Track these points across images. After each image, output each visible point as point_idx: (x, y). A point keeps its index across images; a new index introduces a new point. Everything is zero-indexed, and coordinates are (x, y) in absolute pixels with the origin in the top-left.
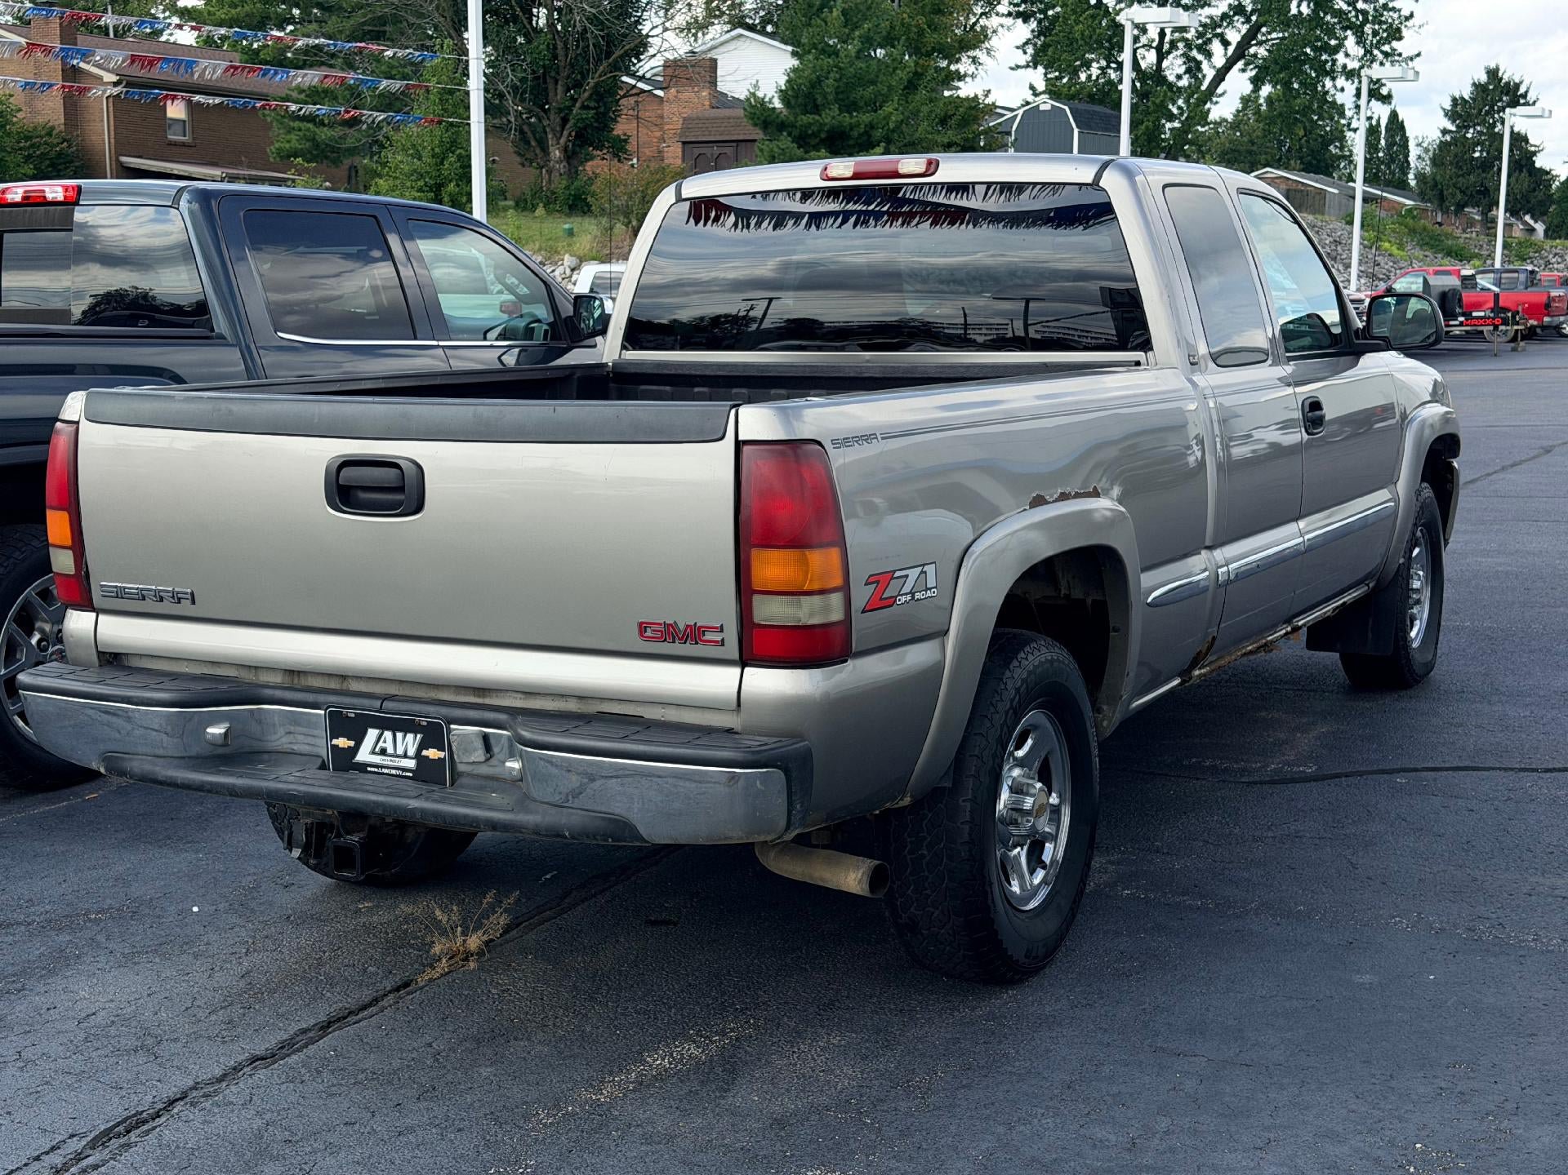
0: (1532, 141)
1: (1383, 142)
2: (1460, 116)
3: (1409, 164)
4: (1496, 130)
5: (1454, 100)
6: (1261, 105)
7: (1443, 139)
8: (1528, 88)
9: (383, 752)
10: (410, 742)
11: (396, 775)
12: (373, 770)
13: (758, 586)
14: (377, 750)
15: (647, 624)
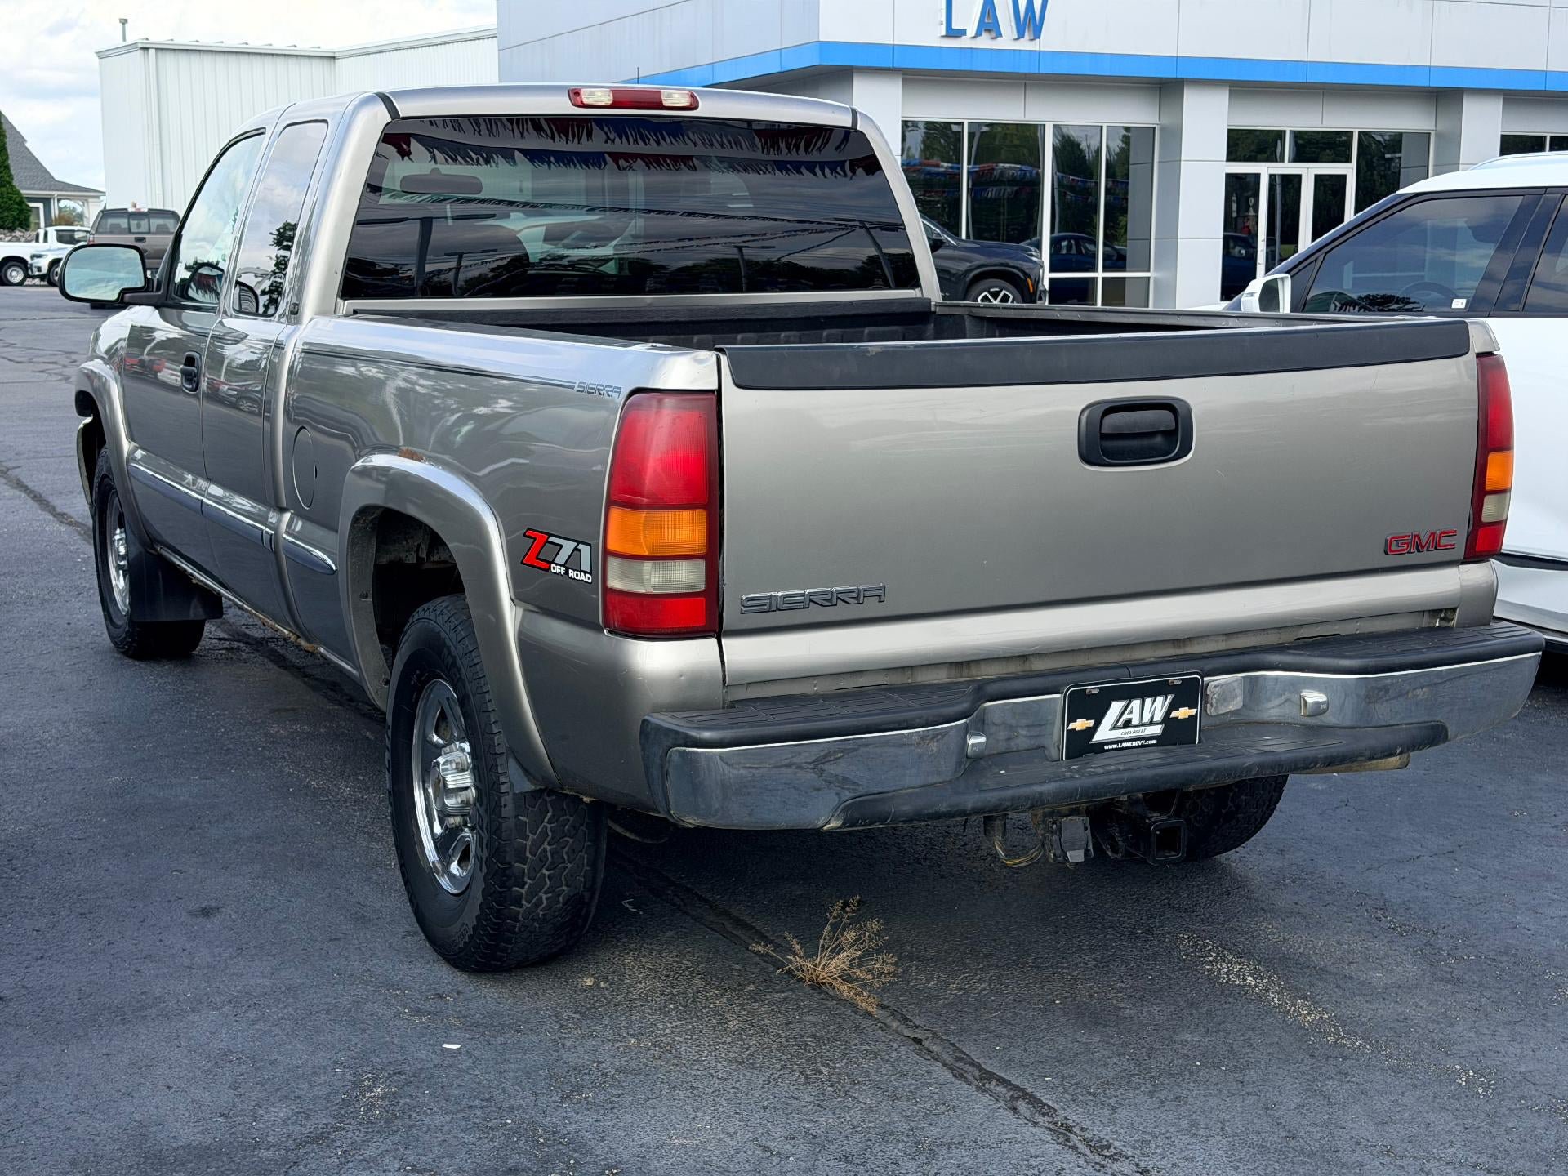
9: (1127, 724)
10: (1157, 707)
11: (1139, 747)
12: (1110, 747)
13: (1488, 487)
14: (1119, 724)
15: (1396, 539)
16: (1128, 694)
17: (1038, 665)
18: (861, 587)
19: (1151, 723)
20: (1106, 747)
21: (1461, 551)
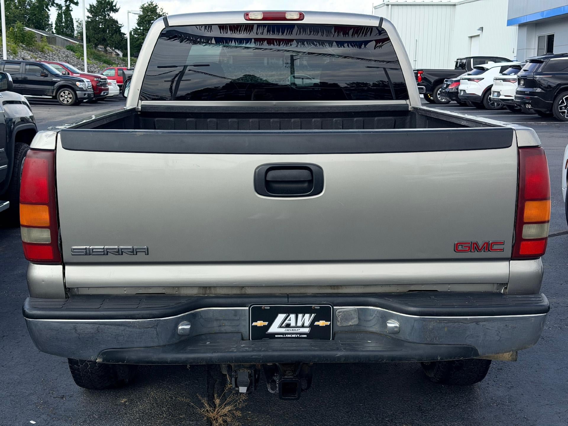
0: (119, 23)
1: (64, 20)
2: (93, 12)
3: (73, 28)
4: (107, 18)
5: (91, 6)
6: (16, 3)
7: (88, 20)
8: (116, 3)
9: (288, 326)
10: (307, 319)
11: (295, 338)
12: (279, 336)
13: (525, 220)
14: (283, 325)
15: (461, 244)
16: (288, 311)
17: (249, 291)
18: (135, 247)
19: (303, 326)
20: (276, 336)
21: (508, 253)
